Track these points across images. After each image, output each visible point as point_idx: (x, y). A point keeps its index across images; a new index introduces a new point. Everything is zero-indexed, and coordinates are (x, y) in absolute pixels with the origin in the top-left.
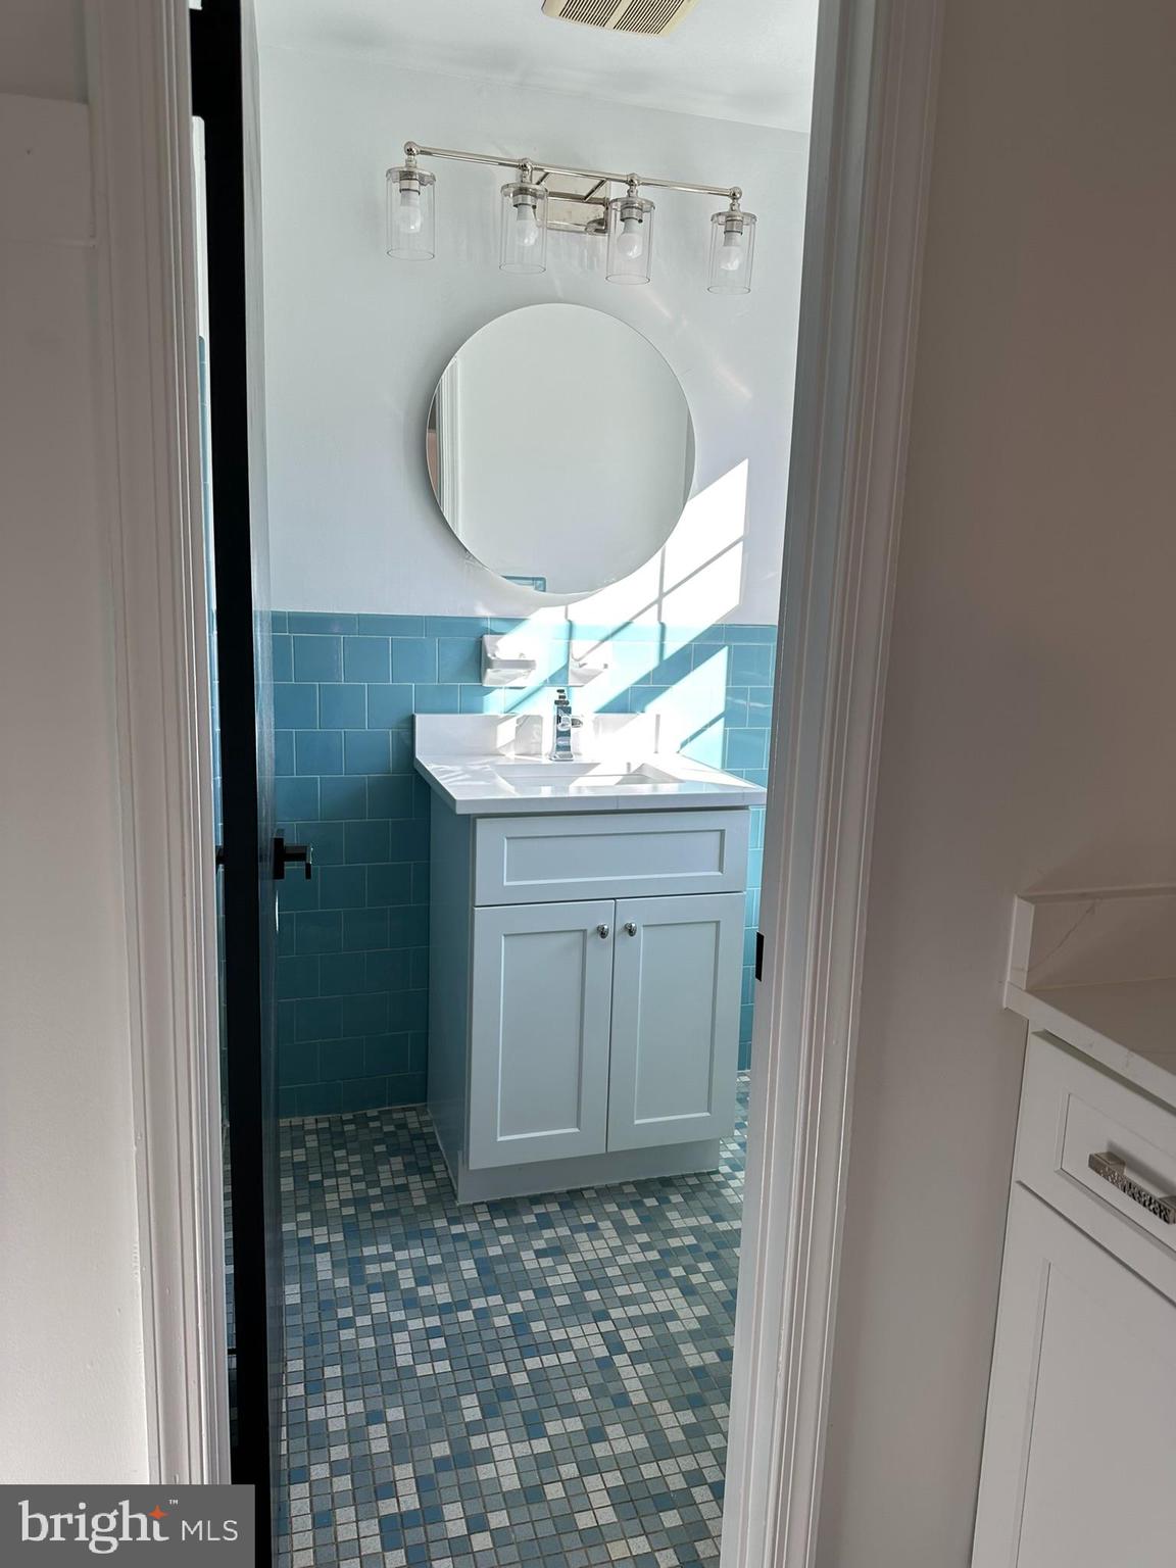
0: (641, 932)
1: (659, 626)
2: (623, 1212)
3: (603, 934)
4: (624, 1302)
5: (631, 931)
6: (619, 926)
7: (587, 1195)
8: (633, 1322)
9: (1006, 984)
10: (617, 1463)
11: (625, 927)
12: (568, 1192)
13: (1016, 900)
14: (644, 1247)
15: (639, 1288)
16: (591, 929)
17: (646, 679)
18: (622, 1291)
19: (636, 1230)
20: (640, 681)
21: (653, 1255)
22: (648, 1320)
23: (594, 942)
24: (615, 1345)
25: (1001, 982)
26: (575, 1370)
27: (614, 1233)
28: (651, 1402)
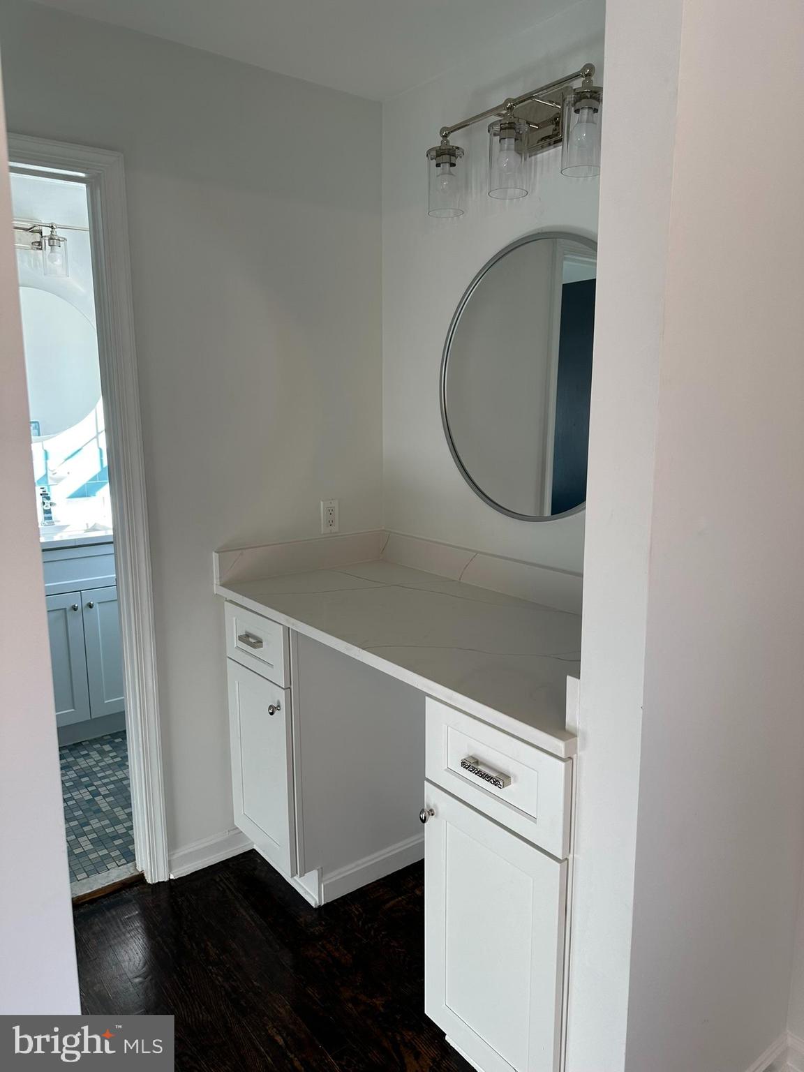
0: (97, 607)
1: (99, 450)
2: (104, 747)
3: (75, 609)
4: (101, 778)
5: (90, 606)
6: (84, 604)
7: (83, 744)
8: (105, 785)
9: (215, 585)
10: (94, 831)
11: (88, 605)
12: (74, 744)
13: (214, 553)
14: (113, 758)
15: (111, 772)
16: (68, 608)
17: (94, 478)
18: (99, 775)
19: (110, 752)
20: (91, 480)
21: (119, 759)
22: (112, 782)
23: (70, 614)
24: (96, 794)
25: (213, 584)
26: (76, 806)
27: (98, 755)
28: (112, 809)
